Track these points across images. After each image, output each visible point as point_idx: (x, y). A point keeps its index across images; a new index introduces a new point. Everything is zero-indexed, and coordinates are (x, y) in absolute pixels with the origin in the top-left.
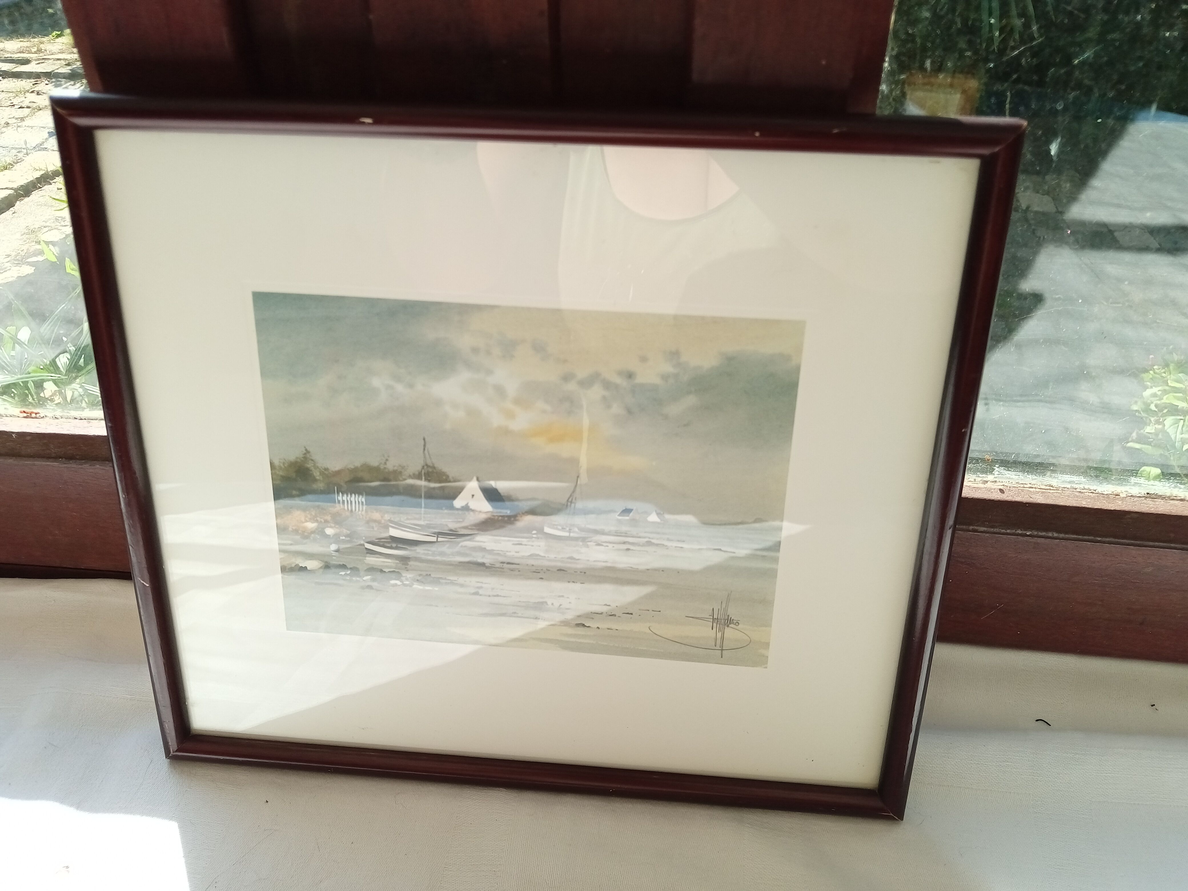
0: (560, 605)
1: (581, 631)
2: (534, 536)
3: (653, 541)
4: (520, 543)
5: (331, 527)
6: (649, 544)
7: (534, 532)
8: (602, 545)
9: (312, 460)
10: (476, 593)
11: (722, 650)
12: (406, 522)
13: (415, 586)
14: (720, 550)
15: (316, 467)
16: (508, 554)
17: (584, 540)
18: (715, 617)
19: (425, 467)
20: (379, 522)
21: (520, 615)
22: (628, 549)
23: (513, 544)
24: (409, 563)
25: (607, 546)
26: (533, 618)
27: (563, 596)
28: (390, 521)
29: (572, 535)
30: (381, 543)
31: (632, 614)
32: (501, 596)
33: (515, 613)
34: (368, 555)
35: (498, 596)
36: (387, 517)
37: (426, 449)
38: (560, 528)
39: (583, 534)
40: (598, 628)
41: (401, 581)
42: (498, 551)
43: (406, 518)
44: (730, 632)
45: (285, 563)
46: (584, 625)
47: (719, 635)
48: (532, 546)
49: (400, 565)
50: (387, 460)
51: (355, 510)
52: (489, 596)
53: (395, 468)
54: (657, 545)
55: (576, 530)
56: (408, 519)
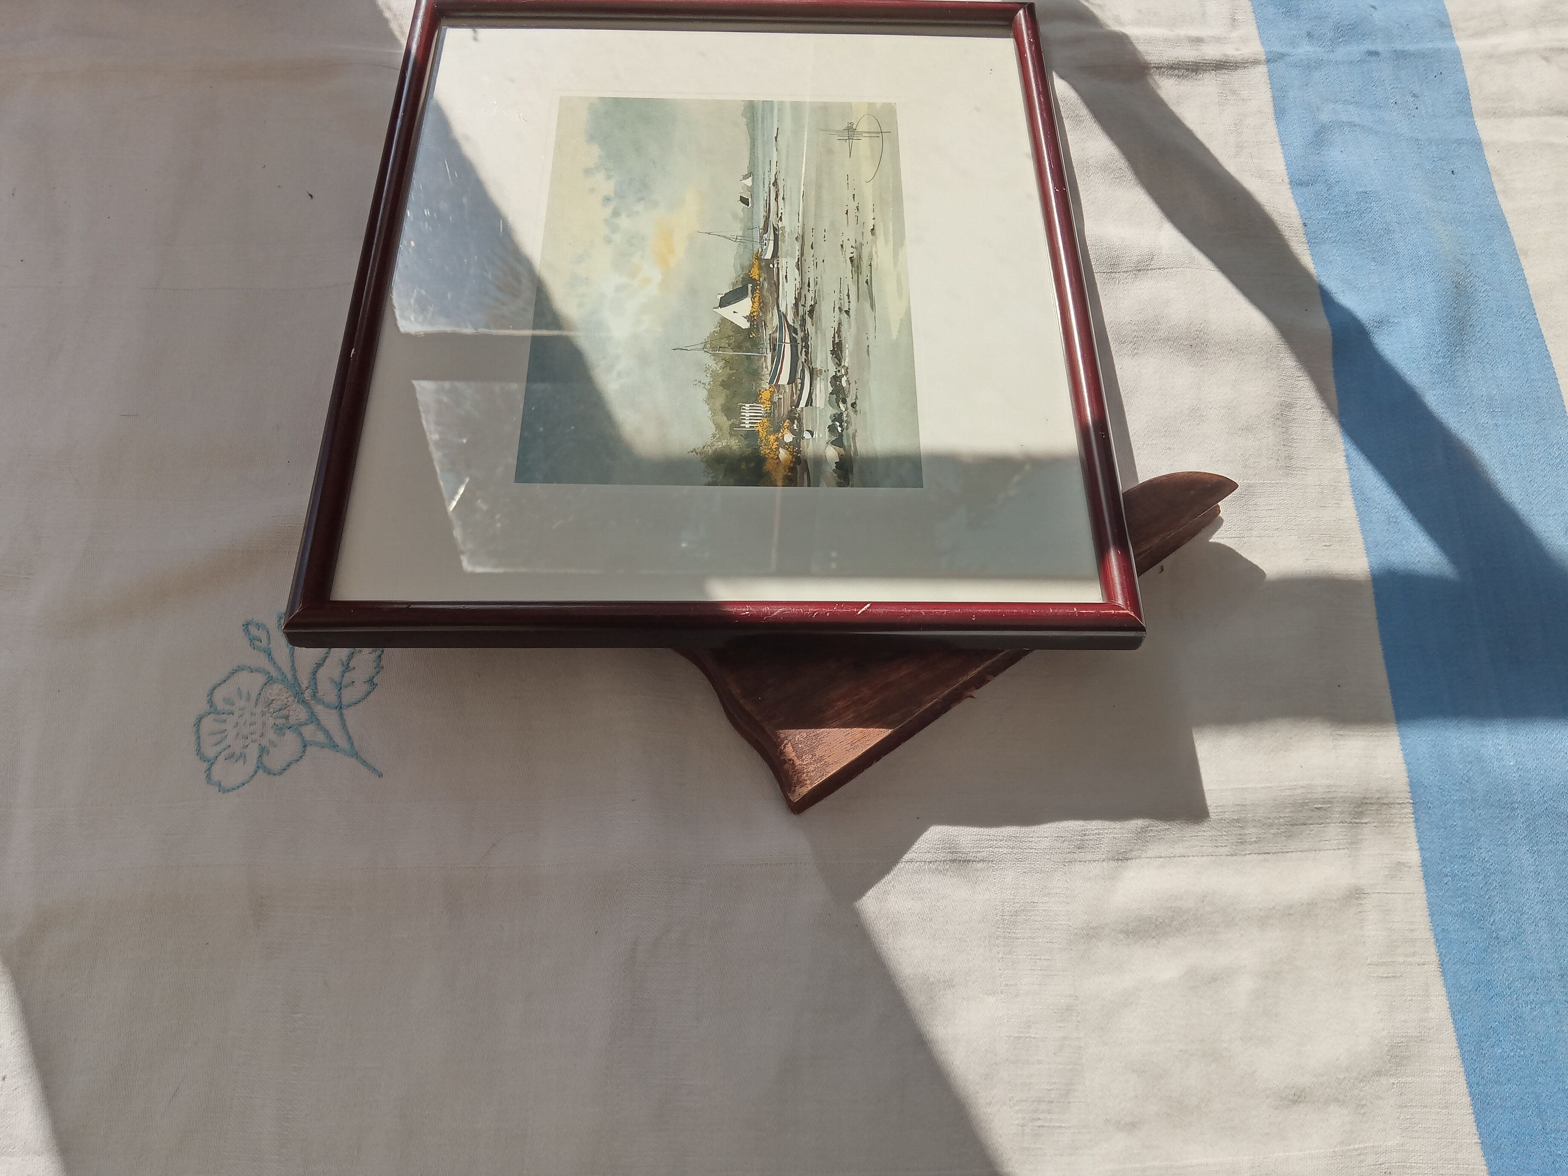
0: (852, 247)
1: (879, 231)
2: (776, 266)
3: (772, 181)
4: (784, 277)
5: (783, 436)
6: (775, 184)
7: (771, 266)
8: (781, 217)
9: (704, 447)
10: (847, 312)
11: (881, 132)
12: (770, 370)
13: (846, 365)
14: (776, 138)
15: (712, 445)
16: (798, 286)
17: (775, 229)
18: (847, 138)
19: (705, 350)
20: (772, 393)
21: (868, 278)
22: (783, 199)
23: (787, 282)
24: (819, 369)
25: (782, 213)
26: (871, 268)
27: (842, 246)
28: (771, 382)
29: (772, 238)
30: (798, 392)
31: (854, 195)
32: (848, 293)
33: (867, 282)
34: (813, 404)
35: (848, 295)
36: (767, 386)
37: (685, 348)
38: (765, 247)
39: (771, 230)
40: (874, 219)
41: (842, 376)
42: (795, 294)
43: (765, 369)
44: (862, 127)
45: (834, 483)
46: (873, 230)
47: (865, 135)
48: (787, 267)
49: (822, 377)
50: (700, 382)
51: (761, 413)
52: (849, 302)
53: (709, 375)
54: (776, 179)
55: (766, 236)
56: (766, 367)
